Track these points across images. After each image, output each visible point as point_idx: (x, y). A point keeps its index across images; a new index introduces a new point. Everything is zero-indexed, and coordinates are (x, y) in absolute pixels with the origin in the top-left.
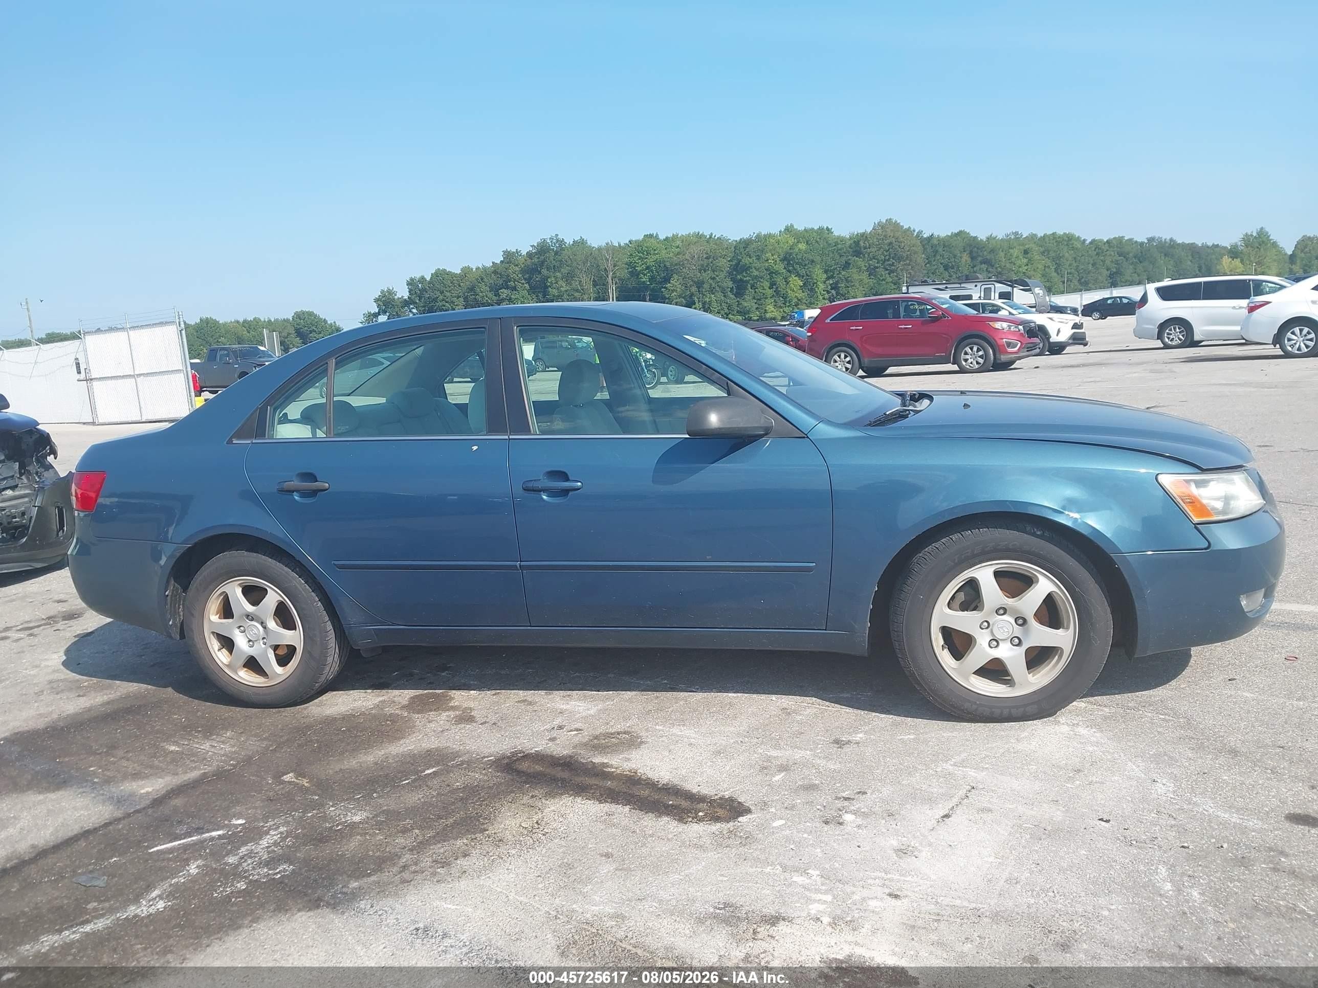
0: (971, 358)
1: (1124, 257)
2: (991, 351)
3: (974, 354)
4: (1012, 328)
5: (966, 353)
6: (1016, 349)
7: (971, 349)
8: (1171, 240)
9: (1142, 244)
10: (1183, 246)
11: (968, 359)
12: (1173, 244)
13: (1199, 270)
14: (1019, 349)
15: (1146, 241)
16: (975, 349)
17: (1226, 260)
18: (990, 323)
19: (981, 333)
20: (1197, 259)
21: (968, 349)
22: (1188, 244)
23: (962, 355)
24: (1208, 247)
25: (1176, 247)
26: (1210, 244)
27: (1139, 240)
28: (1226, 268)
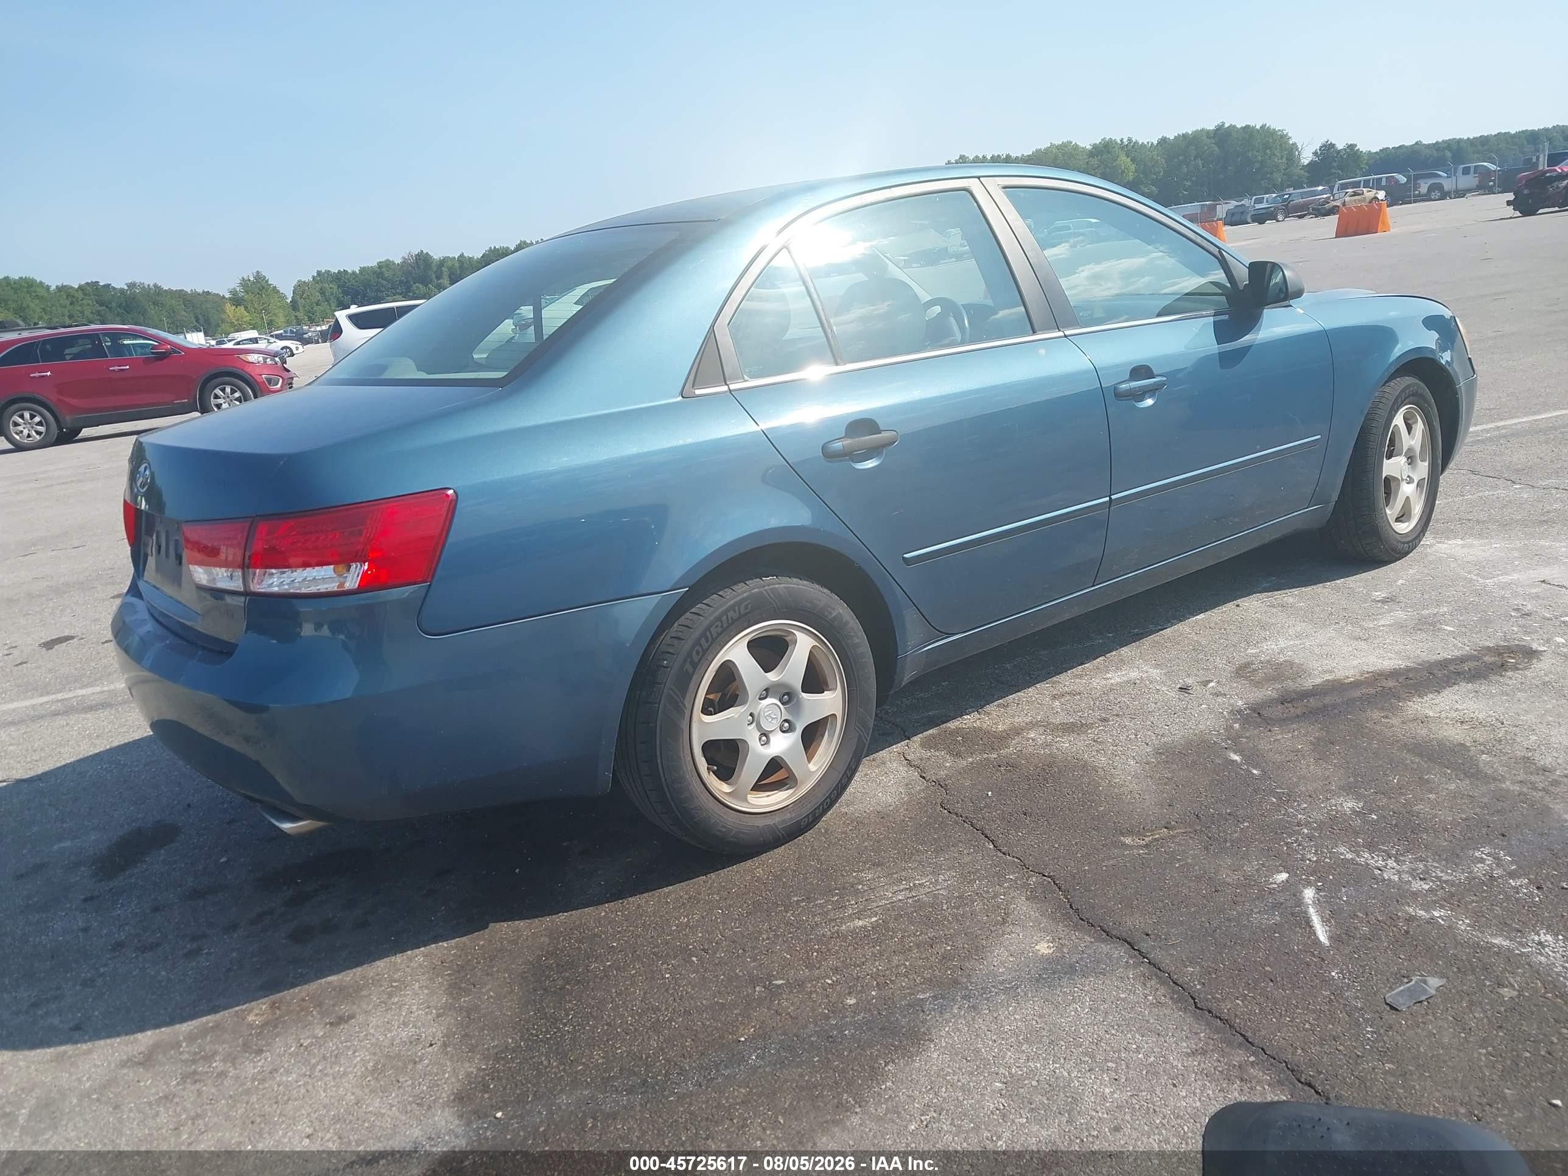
0: (224, 403)
1: (107, 307)
2: (250, 391)
3: (228, 397)
4: (268, 360)
5: (216, 397)
6: (279, 385)
7: (223, 390)
8: (155, 286)
9: (122, 291)
10: (170, 292)
11: (221, 404)
12: (158, 291)
13: (197, 321)
14: (281, 387)
15: (126, 288)
16: (228, 390)
17: (229, 309)
18: (241, 356)
19: (230, 369)
20: (191, 308)
21: (218, 391)
22: (176, 291)
23: (212, 399)
24: (199, 294)
25: (164, 294)
26: (200, 291)
27: (117, 286)
28: (231, 317)
